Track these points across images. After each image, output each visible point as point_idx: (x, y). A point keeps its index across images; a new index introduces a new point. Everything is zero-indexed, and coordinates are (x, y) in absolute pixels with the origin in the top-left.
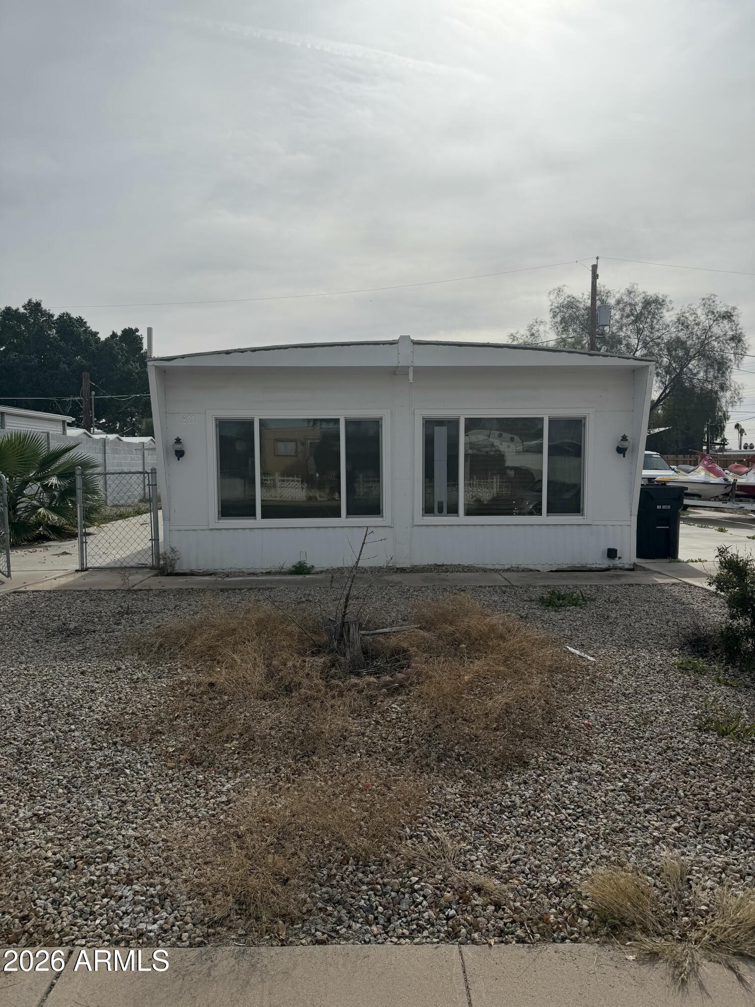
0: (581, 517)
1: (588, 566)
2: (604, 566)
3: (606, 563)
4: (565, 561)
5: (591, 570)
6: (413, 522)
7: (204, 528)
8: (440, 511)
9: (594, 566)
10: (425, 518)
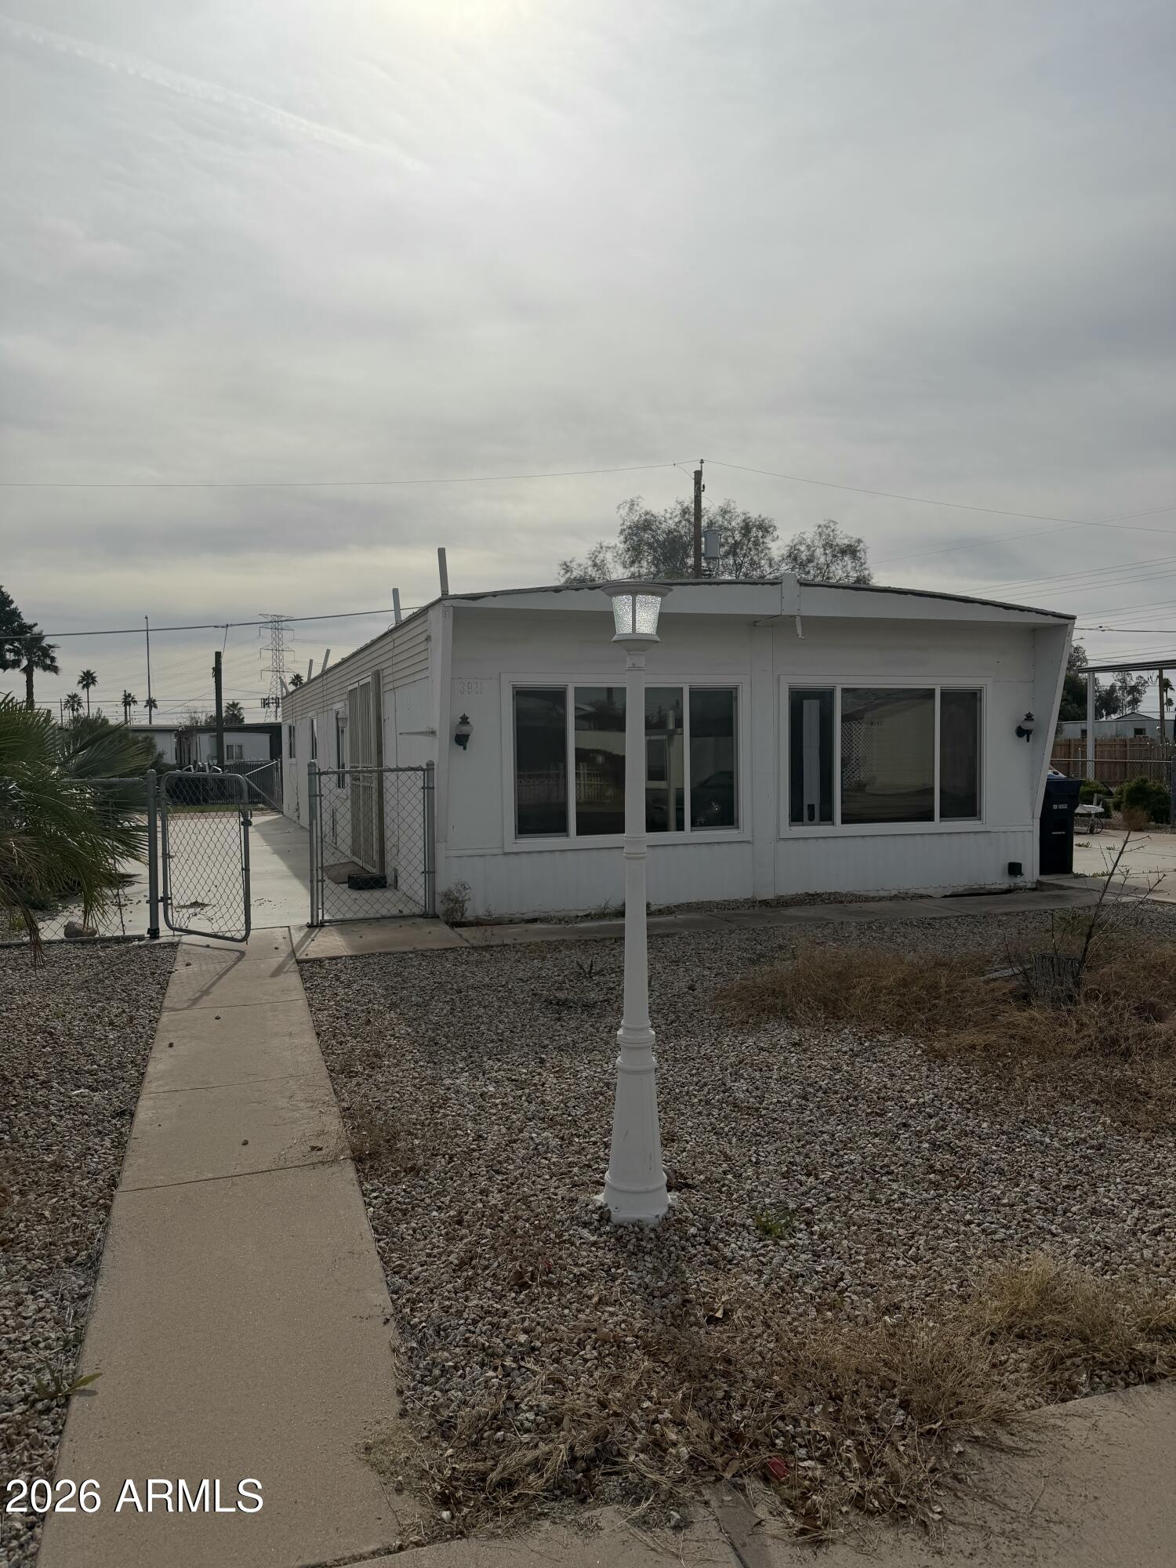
0: (978, 822)
1: (987, 887)
2: (1005, 886)
3: (1005, 882)
4: (961, 883)
5: (990, 893)
6: (778, 834)
7: (496, 851)
8: (811, 818)
9: (993, 887)
10: (792, 828)
